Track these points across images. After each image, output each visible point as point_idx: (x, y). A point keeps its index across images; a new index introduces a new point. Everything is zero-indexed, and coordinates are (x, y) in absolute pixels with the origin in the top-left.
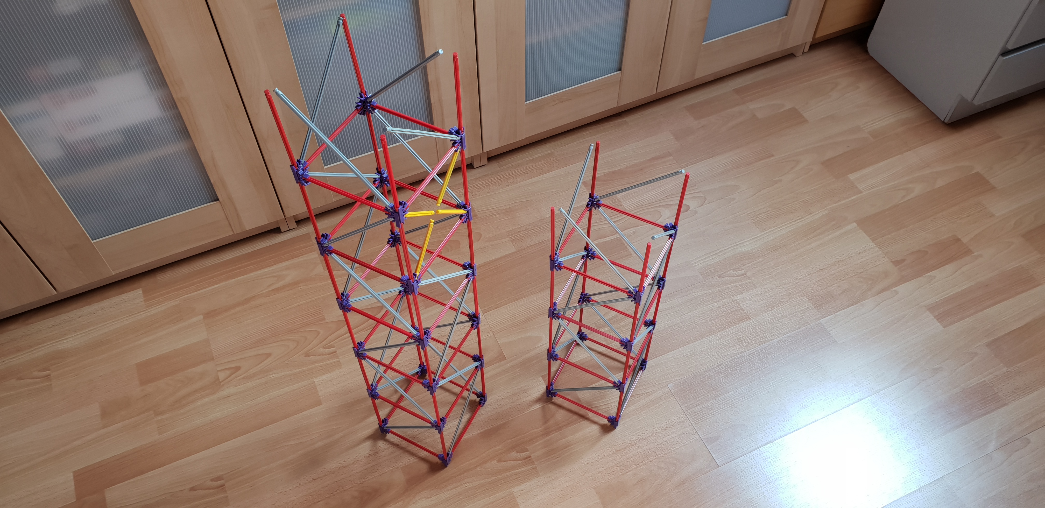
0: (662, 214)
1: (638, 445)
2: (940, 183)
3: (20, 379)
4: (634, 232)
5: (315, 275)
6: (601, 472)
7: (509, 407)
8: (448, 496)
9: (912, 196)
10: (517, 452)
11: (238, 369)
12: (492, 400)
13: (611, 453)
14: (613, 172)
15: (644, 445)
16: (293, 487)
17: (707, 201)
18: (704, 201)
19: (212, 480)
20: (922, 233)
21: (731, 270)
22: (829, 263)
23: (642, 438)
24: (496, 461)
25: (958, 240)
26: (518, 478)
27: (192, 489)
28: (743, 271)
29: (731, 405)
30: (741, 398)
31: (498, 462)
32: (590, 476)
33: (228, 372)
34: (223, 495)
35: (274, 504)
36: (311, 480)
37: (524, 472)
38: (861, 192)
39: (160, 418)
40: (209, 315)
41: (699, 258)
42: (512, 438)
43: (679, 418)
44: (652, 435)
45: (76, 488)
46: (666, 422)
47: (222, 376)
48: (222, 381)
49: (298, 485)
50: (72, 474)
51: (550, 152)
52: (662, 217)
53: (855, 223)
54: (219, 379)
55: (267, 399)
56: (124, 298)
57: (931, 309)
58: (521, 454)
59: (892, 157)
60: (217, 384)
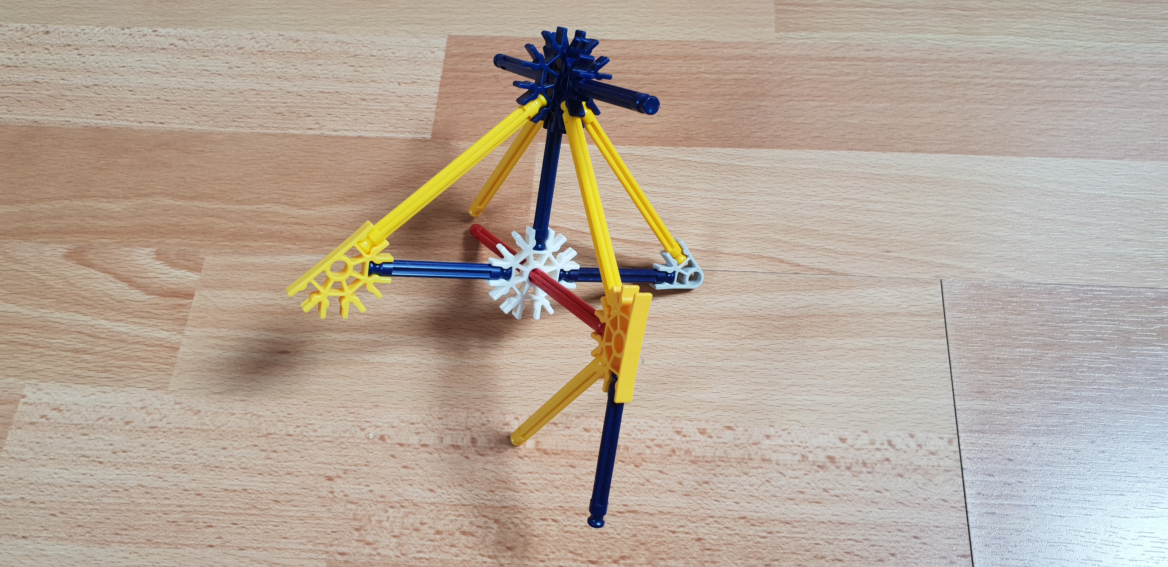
1: (646, 474)
6: (413, 509)
7: (257, 87)
10: (159, 256)
12: (220, 41)
15: (676, 487)
23: (688, 452)
24: (62, 249)
26: (85, 352)
31: (67, 257)
32: (353, 497)
37: (122, 341)
42: (183, 198)
44: (741, 461)
46: (845, 434)
58: (167, 269)
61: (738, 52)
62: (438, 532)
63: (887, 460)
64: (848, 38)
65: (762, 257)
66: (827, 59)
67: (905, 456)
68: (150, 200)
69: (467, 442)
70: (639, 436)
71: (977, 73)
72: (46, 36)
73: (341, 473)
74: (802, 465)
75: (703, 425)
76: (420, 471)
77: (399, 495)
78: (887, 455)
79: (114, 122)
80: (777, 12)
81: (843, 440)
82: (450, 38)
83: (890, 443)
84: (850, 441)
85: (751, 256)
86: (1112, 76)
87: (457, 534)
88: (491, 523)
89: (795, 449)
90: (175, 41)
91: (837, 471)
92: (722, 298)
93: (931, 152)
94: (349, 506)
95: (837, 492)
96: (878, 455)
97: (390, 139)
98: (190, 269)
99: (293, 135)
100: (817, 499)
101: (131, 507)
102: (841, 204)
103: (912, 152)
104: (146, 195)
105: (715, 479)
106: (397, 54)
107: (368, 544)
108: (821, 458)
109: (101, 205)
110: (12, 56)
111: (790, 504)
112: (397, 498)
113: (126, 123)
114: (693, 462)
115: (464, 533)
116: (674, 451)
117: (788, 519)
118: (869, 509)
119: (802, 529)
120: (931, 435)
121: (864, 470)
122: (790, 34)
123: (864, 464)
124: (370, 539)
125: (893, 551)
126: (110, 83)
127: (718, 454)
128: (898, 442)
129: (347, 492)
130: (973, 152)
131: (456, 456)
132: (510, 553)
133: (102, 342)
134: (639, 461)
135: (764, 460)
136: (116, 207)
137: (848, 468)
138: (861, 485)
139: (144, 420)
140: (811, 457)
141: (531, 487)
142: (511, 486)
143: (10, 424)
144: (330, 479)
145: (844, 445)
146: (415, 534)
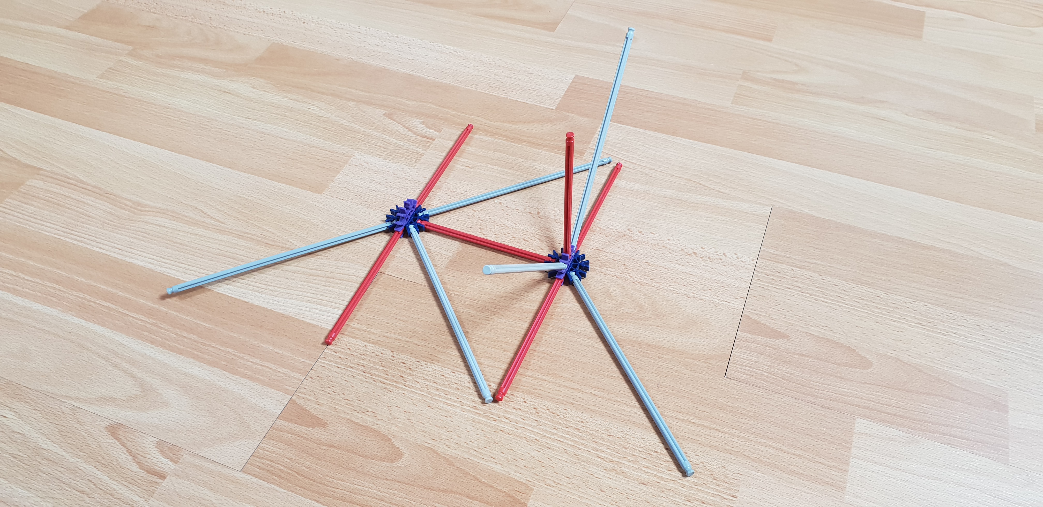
61: (710, 107)
62: (514, 237)
63: (721, 259)
64: (765, 113)
65: (692, 181)
66: (752, 118)
67: (730, 260)
68: (426, 104)
69: (536, 212)
70: (611, 227)
71: (824, 138)
72: (397, 38)
73: (479, 210)
74: (681, 252)
75: (641, 230)
76: (512, 217)
77: (501, 222)
78: (721, 257)
79: (417, 74)
80: (735, 97)
81: (702, 248)
82: (576, 76)
83: (724, 254)
84: (706, 249)
85: (686, 179)
86: (891, 154)
87: (522, 240)
88: (537, 240)
89: (679, 246)
90: (452, 51)
91: (696, 258)
92: (667, 191)
93: (788, 161)
94: (479, 221)
95: (693, 264)
96: (717, 257)
97: (537, 106)
98: (436, 131)
99: (494, 95)
100: (683, 264)
101: (389, 201)
102: (737, 170)
103: (779, 159)
104: (424, 102)
105: (639, 248)
106: (550, 77)
107: (483, 234)
108: (690, 251)
109: (404, 101)
110: (380, 42)
111: (669, 263)
112: (500, 223)
113: (422, 75)
114: (632, 241)
115: (525, 240)
116: (625, 235)
117: (667, 268)
118: (705, 273)
119: (672, 272)
120: (744, 256)
121: (709, 260)
122: (737, 106)
123: (709, 258)
124: (484, 233)
125: (711, 288)
126: (419, 60)
127: (644, 240)
128: (728, 255)
129: (480, 216)
130: (809, 166)
131: (529, 215)
132: (542, 250)
133: (391, 146)
134: (608, 235)
135: (664, 247)
136: (410, 103)
137: (701, 258)
138: (705, 264)
139: (402, 175)
140: (686, 250)
141: (558, 233)
142: (550, 230)
143: (347, 163)
144: (474, 211)
145: (703, 250)
146: (504, 235)
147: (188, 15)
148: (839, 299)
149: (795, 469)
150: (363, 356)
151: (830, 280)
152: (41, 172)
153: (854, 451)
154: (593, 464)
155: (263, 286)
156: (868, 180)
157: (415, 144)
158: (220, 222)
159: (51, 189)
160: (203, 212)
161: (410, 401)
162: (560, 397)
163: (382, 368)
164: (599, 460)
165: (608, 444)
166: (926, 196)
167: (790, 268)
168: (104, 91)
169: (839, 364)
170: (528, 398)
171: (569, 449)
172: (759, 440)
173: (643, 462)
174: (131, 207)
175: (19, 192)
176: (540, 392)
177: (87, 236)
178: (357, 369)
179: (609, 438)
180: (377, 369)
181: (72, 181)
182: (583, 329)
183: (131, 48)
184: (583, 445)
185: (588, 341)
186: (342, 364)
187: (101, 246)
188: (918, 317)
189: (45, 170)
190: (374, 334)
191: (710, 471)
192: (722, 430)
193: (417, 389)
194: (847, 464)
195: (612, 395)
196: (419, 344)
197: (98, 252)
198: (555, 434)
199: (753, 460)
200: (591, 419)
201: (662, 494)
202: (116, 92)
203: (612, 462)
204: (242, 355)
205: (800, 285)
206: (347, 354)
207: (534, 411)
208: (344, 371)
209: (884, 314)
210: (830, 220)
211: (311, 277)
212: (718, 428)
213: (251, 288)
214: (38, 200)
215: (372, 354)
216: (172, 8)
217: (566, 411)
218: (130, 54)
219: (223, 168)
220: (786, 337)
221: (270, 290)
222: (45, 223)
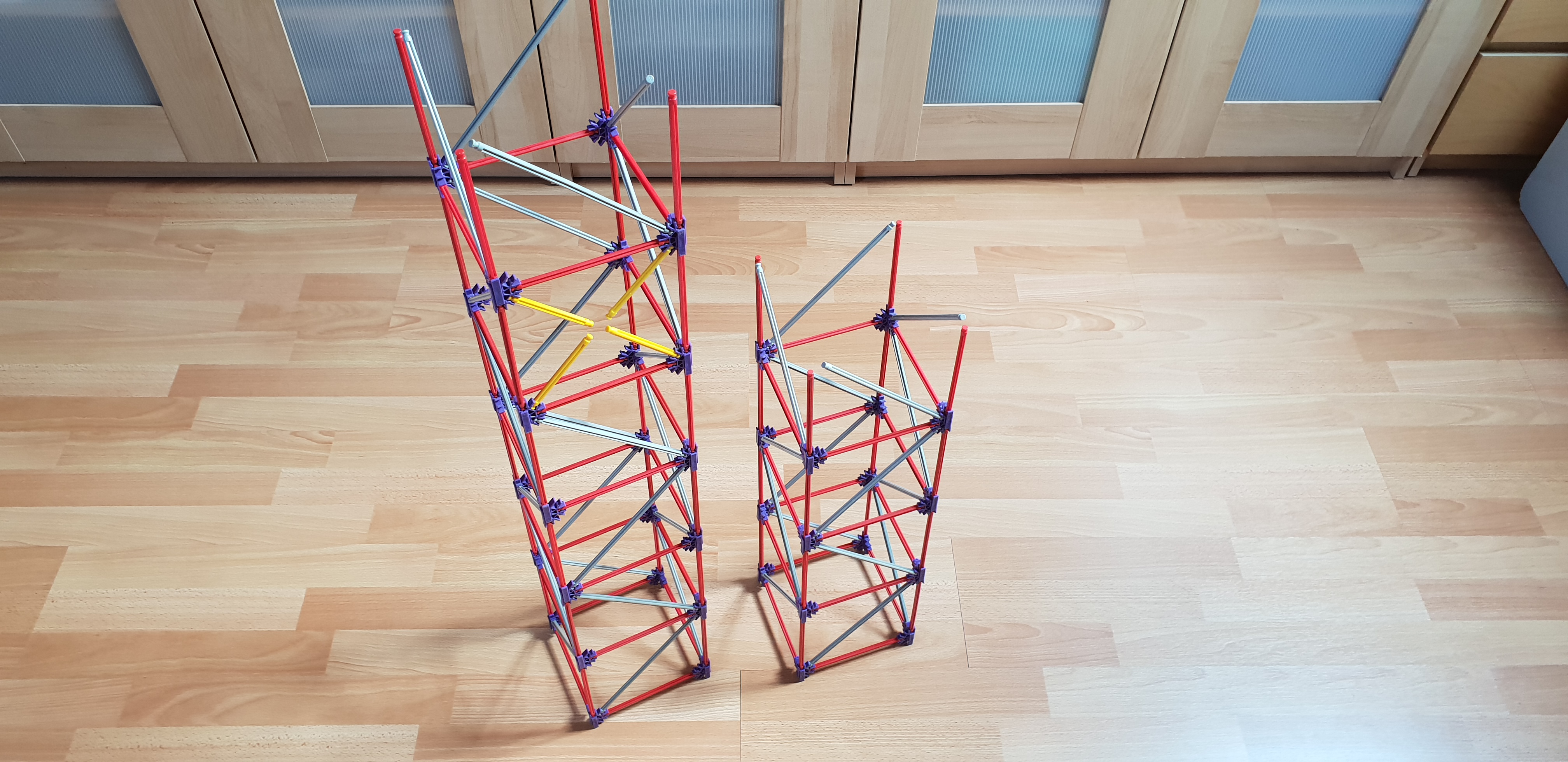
0: (1067, 322)
2: (1541, 420)
3: (179, 246)
4: (1014, 333)
5: (565, 246)
8: (588, 558)
9: (1481, 422)
11: (418, 320)
13: (825, 590)
14: (1027, 248)
16: (408, 476)
17: (1144, 327)
18: (1141, 325)
19: (321, 432)
20: (1469, 478)
21: (1130, 426)
22: (1289, 468)
25: (1529, 508)
27: (294, 434)
28: (1147, 435)
29: (1030, 596)
30: (1050, 594)
33: (403, 320)
34: (323, 453)
35: (375, 486)
36: (434, 476)
38: (1397, 391)
39: (301, 342)
40: (416, 249)
41: (1091, 395)
43: (946, 584)
45: (174, 383)
47: (394, 321)
48: (392, 327)
49: (415, 476)
50: (178, 367)
51: (950, 195)
52: (1066, 326)
53: (1362, 429)
54: (389, 324)
55: (432, 366)
56: (332, 198)
57: (1424, 586)
59: (1478, 359)
60: (384, 328)
147: (459, 498)
148: (1009, 594)
149: (1022, 709)
150: (765, 731)
151: (1001, 582)
152: (459, 678)
153: (1047, 688)
154: (923, 746)
155: (676, 707)
156: (998, 498)
157: (707, 562)
158: (616, 671)
159: (478, 689)
160: (598, 668)
161: (808, 748)
162: (888, 714)
163: (780, 734)
164: (925, 742)
165: (926, 731)
166: (1035, 500)
167: (977, 581)
168: (447, 593)
169: (1023, 638)
170: (872, 722)
171: (907, 743)
172: (1000, 699)
173: (947, 735)
174: (546, 682)
175: (457, 699)
176: (876, 715)
177: (533, 715)
178: (767, 740)
179: (925, 728)
180: (778, 735)
181: (488, 677)
182: (880, 666)
183: (436, 545)
184: (913, 737)
185: (887, 672)
186: (756, 740)
187: (548, 718)
188: (1055, 591)
189: (461, 675)
190: (763, 714)
191: (982, 726)
192: (979, 700)
193: (808, 739)
194: (1046, 696)
195: (915, 702)
196: (793, 710)
197: (550, 723)
198: (896, 737)
199: (1000, 712)
200: (910, 721)
201: (964, 749)
202: (458, 591)
203: (931, 741)
204: (694, 757)
205: (986, 591)
206: (755, 733)
207: (878, 728)
208: (759, 744)
209: (1036, 596)
210: (987, 538)
211: (701, 689)
212: (977, 700)
213: (668, 711)
214: (476, 700)
215: (770, 727)
216: (439, 493)
217: (895, 721)
218: (441, 552)
219: (588, 628)
220: (990, 630)
221: (682, 708)
222: (496, 716)
